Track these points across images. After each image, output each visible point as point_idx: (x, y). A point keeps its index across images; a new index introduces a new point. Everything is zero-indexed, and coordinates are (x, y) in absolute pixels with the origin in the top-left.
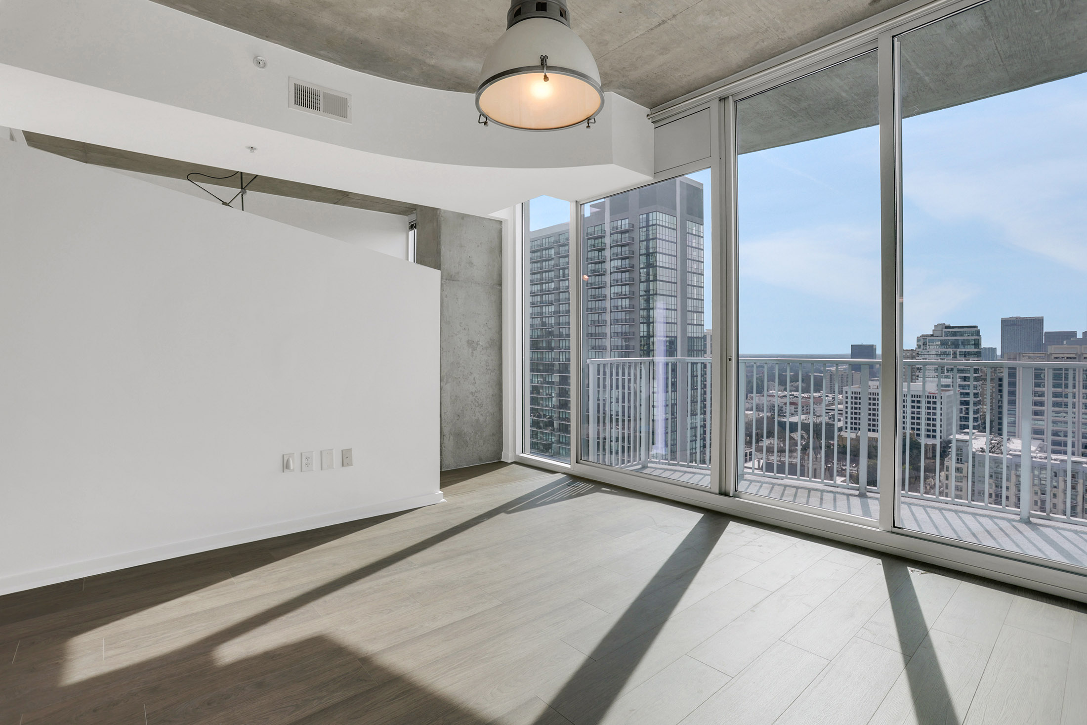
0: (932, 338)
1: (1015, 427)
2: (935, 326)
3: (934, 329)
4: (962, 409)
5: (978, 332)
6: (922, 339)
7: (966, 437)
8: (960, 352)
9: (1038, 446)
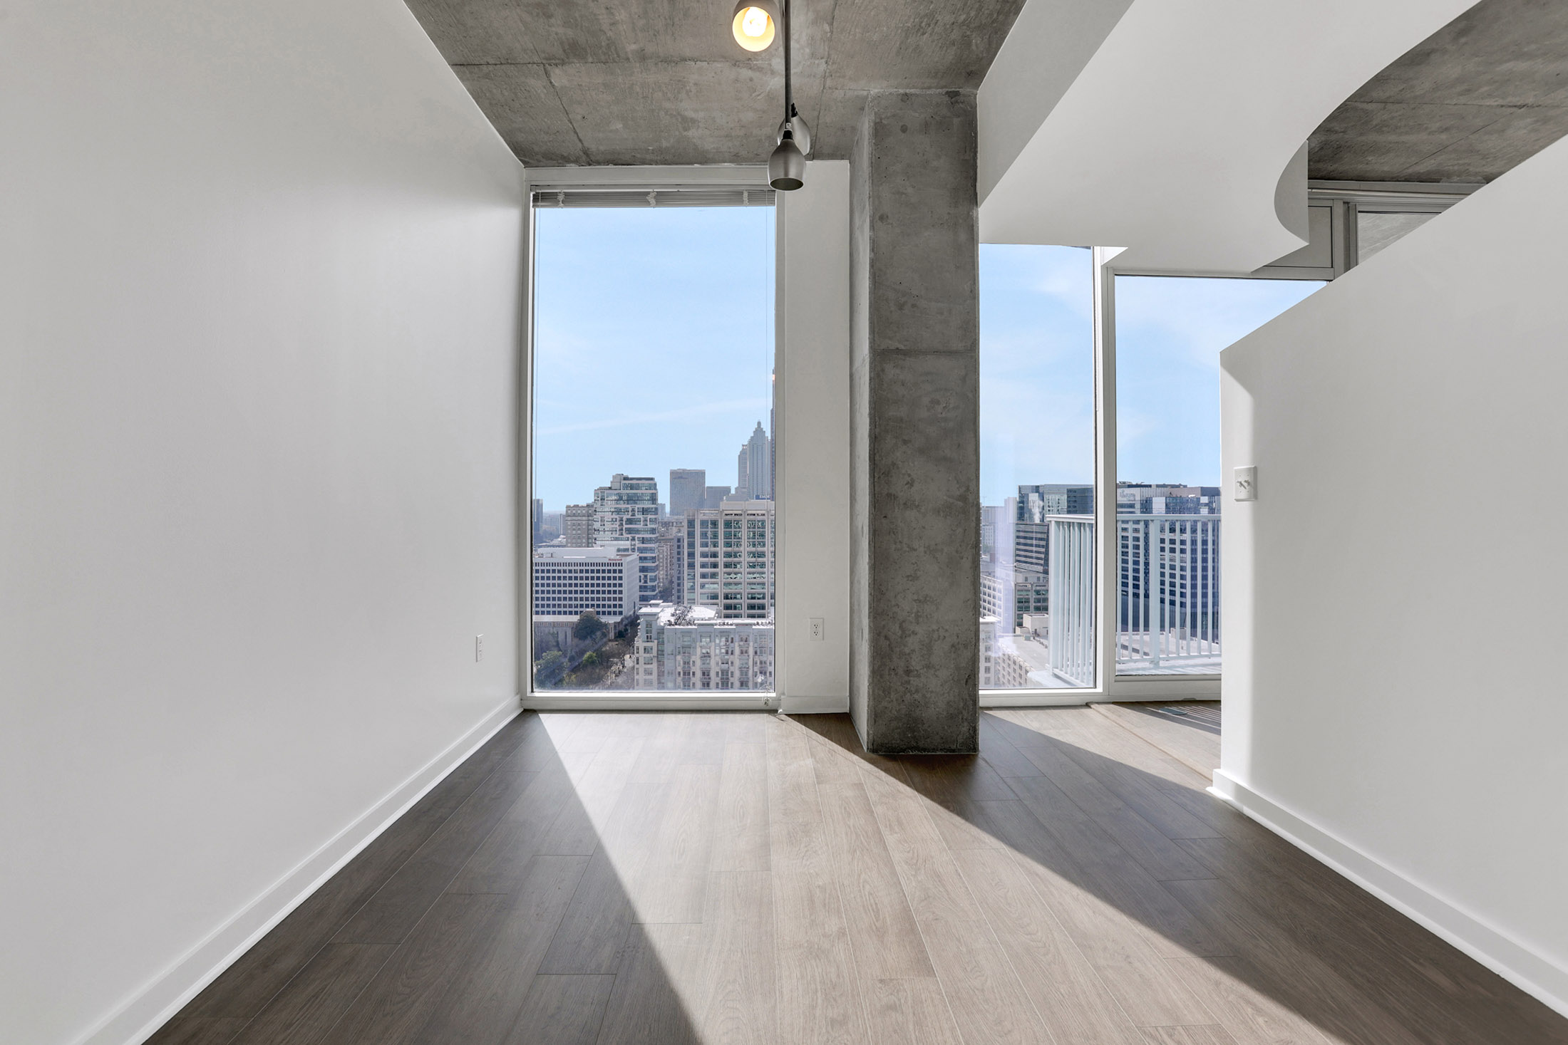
0: (610, 491)
1: (694, 592)
2: (613, 476)
3: (612, 480)
4: (640, 577)
5: (655, 484)
6: (599, 492)
7: (654, 610)
8: (638, 508)
9: (714, 612)
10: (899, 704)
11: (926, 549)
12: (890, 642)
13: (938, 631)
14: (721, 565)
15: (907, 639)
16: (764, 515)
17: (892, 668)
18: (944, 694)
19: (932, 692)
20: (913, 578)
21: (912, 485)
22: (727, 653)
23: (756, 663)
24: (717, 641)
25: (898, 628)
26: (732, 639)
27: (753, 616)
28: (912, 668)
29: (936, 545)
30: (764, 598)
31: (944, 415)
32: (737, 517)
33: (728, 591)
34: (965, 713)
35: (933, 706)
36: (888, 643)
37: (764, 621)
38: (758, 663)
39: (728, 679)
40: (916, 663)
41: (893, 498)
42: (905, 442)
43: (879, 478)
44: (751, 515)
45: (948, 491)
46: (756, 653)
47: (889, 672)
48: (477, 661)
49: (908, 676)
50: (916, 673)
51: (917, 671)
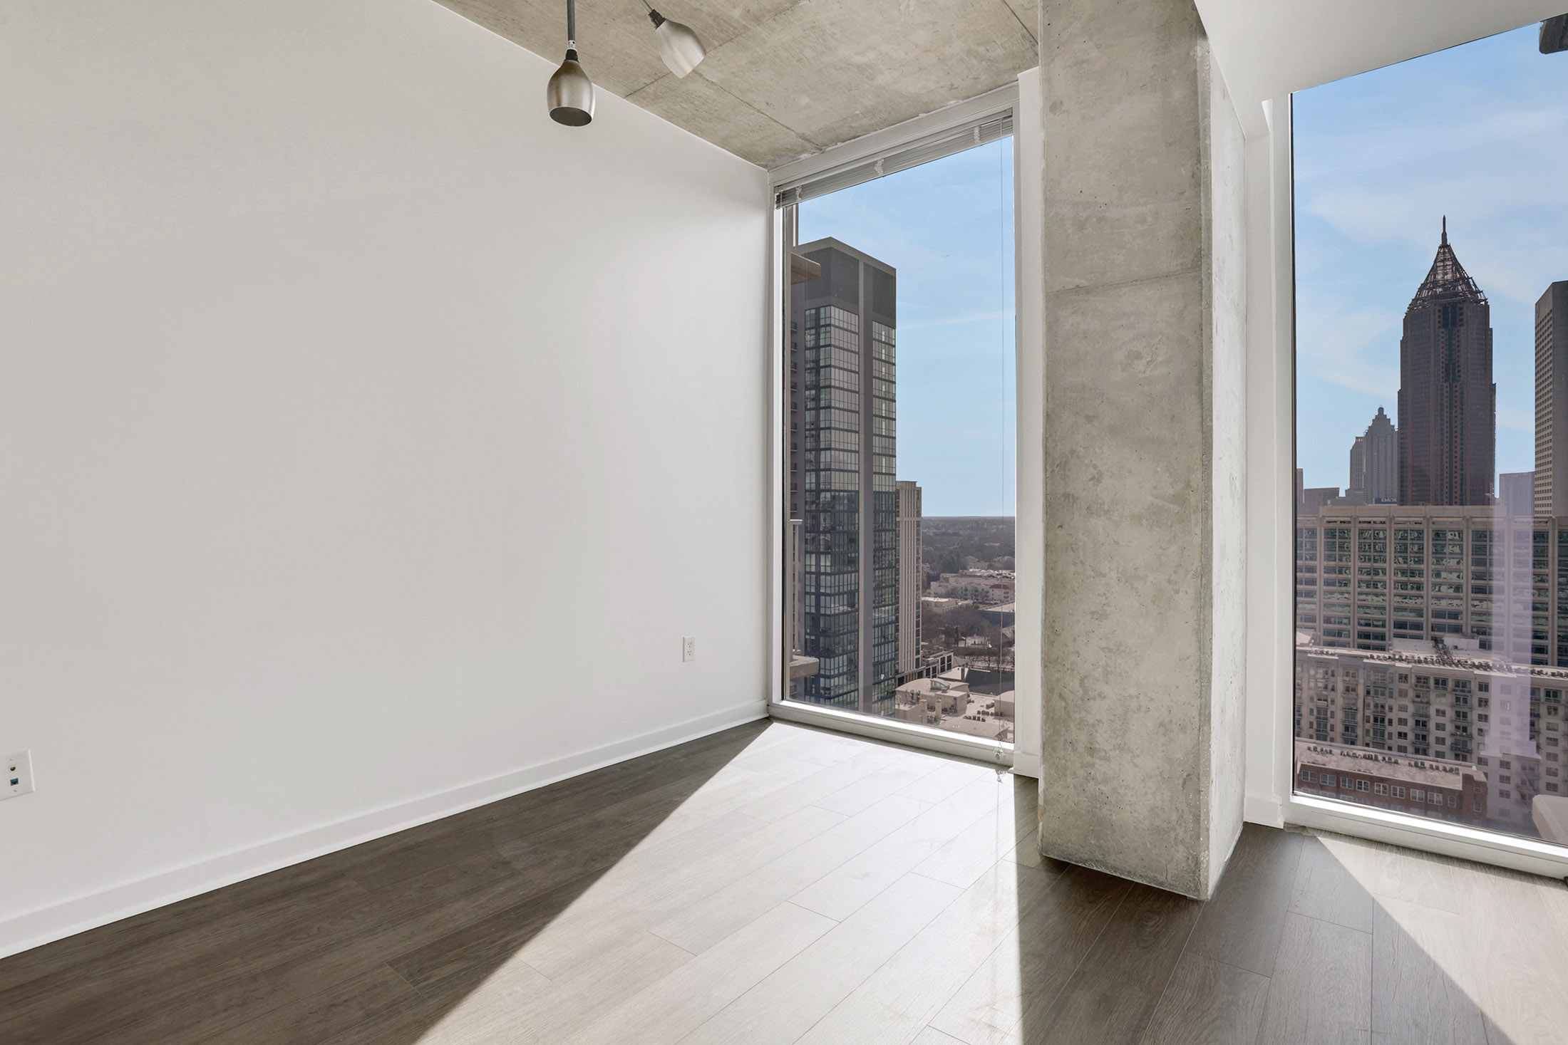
9: (1310, 638)
10: (1078, 795)
11: (1120, 575)
12: (1067, 704)
13: (1138, 697)
14: (1320, 582)
15: (1091, 702)
16: (1384, 523)
17: (1069, 740)
18: (1146, 794)
19: (1127, 787)
20: (1100, 615)
21: (1099, 481)
22: (1326, 687)
23: (1369, 705)
24: (1312, 672)
25: (1077, 686)
26: (1333, 672)
27: (1367, 647)
28: (1097, 746)
29: (1136, 569)
30: (1383, 626)
31: (1148, 374)
32: (1343, 526)
33: (1329, 613)
34: (1181, 832)
35: (1128, 807)
36: (1063, 704)
37: (1381, 654)
38: (1372, 706)
39: (1327, 719)
40: (1103, 738)
41: (1071, 500)
42: (1089, 419)
43: (1053, 471)
44: (1365, 522)
45: (1155, 488)
46: (1368, 693)
47: (1064, 745)
48: (684, 661)
49: (1093, 757)
50: (1103, 754)
51: (1105, 751)
